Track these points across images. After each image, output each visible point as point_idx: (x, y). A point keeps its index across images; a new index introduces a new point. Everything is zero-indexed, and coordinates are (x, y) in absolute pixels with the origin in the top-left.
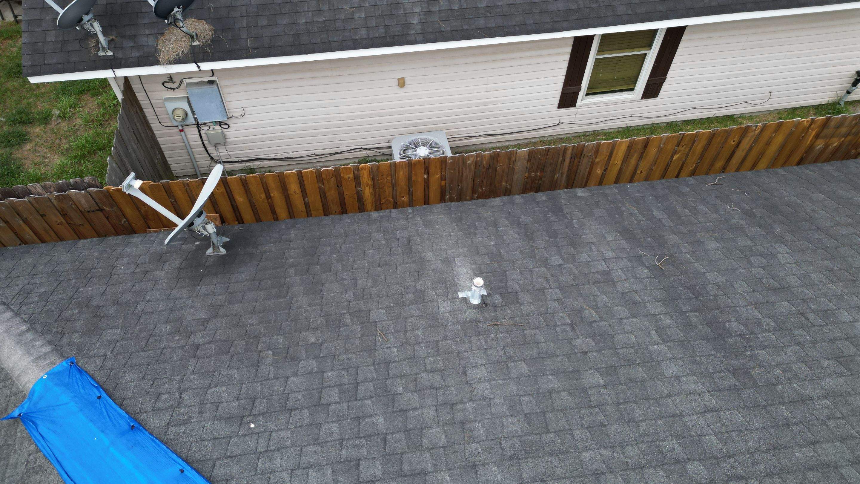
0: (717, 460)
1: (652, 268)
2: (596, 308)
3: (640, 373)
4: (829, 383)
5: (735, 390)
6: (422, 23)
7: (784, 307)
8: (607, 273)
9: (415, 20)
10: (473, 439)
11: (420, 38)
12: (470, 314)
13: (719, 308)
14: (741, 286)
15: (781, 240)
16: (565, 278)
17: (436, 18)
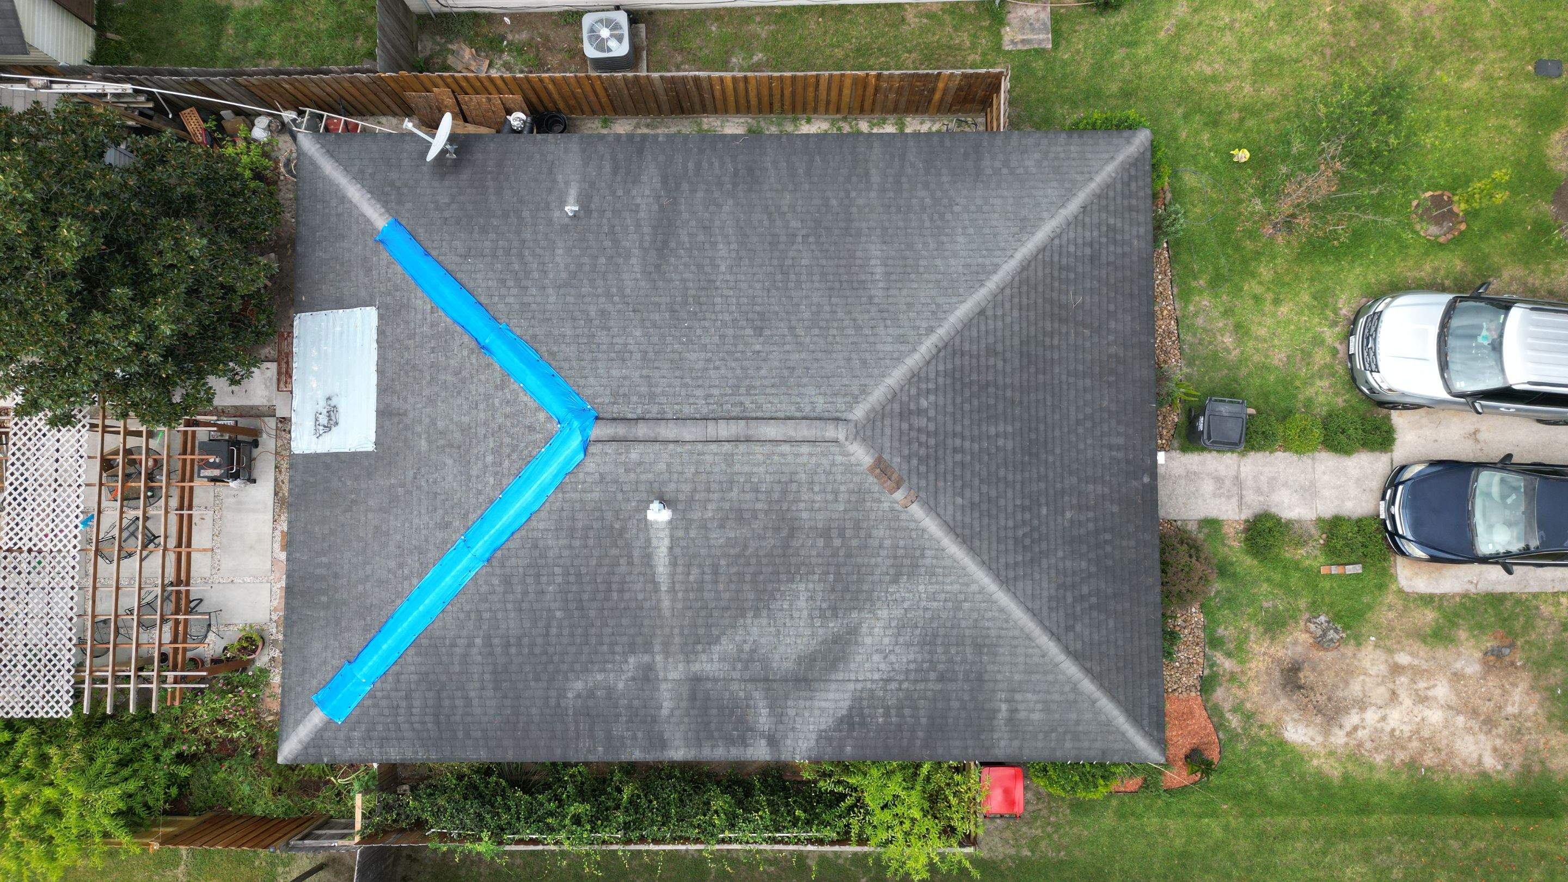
0: (626, 297)
1: (661, 206)
2: (622, 226)
3: (621, 261)
4: (686, 275)
5: (650, 273)
8: (638, 205)
10: (548, 278)
12: (566, 220)
13: (673, 234)
14: (693, 223)
15: (734, 197)
16: (619, 206)
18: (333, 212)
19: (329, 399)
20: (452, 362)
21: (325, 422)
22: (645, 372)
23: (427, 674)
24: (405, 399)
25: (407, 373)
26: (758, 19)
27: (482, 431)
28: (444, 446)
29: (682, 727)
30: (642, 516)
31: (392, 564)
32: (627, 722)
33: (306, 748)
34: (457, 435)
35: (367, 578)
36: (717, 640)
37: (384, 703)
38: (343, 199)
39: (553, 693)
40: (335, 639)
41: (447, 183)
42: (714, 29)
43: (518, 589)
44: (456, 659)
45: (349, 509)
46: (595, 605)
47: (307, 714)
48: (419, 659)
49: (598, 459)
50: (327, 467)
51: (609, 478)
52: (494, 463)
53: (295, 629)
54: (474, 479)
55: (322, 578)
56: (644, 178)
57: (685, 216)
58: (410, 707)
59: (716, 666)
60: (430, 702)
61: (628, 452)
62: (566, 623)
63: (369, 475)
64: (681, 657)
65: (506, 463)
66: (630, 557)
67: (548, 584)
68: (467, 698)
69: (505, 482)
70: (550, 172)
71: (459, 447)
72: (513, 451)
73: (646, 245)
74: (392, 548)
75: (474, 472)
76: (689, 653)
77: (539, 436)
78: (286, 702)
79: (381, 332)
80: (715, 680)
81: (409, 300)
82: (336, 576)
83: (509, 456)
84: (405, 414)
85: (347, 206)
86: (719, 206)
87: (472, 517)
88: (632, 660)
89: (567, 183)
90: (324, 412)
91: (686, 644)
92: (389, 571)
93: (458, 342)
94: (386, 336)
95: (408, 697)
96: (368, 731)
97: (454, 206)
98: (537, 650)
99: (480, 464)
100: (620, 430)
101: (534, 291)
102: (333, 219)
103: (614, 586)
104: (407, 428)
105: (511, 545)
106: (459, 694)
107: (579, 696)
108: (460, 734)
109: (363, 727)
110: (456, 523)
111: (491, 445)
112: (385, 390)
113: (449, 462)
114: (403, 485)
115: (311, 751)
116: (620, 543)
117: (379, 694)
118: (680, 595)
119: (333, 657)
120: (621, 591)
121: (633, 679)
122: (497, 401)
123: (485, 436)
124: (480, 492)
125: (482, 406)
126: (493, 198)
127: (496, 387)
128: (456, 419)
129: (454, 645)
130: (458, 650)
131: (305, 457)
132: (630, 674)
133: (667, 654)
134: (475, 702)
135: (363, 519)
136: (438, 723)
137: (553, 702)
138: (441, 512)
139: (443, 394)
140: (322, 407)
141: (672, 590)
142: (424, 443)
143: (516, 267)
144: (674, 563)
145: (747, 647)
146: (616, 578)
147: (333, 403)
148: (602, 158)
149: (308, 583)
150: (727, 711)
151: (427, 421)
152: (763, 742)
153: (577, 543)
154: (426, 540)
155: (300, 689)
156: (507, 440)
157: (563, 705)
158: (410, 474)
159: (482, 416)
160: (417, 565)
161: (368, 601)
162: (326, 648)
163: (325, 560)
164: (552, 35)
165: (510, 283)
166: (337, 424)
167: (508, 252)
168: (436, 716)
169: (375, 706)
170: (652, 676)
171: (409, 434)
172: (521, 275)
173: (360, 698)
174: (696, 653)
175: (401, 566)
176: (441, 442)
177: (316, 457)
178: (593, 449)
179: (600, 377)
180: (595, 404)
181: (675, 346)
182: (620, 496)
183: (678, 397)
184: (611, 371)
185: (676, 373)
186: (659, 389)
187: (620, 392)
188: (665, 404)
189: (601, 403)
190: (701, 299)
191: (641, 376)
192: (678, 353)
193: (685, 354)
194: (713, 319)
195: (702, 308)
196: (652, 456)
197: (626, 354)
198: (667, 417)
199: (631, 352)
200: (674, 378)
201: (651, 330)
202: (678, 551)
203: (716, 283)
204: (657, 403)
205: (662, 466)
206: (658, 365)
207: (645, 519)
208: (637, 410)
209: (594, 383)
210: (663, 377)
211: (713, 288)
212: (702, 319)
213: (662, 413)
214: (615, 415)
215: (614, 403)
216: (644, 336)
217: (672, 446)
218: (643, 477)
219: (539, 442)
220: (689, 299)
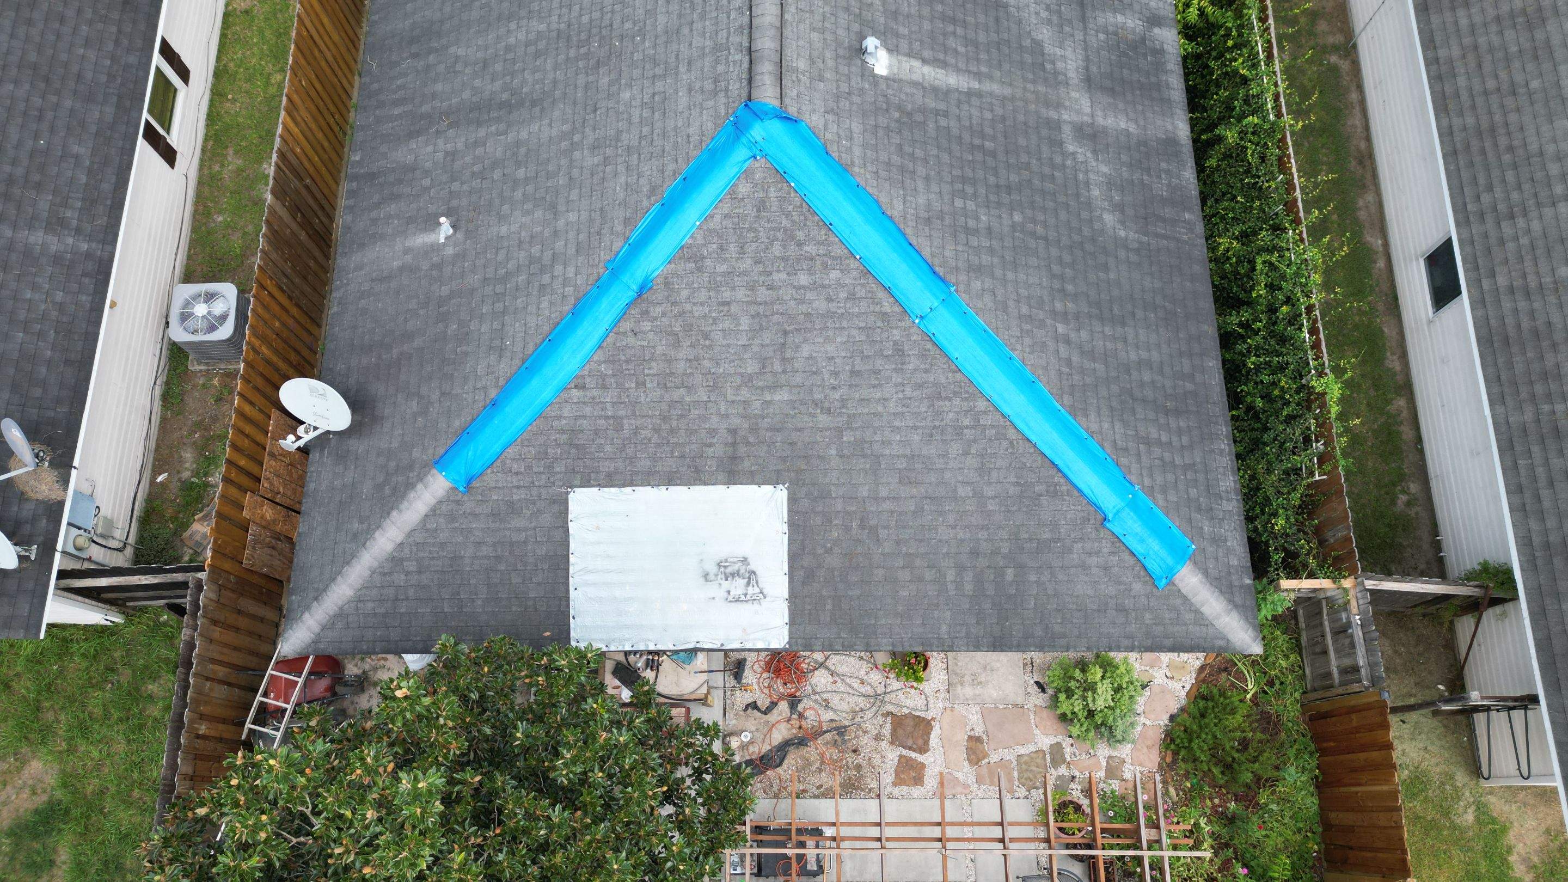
0: (574, 128)
1: (450, 126)
2: (473, 164)
3: (523, 150)
4: (549, 66)
5: (542, 110)
6: (90, 241)
7: (498, 67)
8: (447, 153)
9: (84, 246)
10: (542, 232)
11: (108, 248)
12: (460, 235)
13: (490, 100)
14: (477, 83)
15: (447, 47)
16: (445, 178)
17: (87, 227)
18: (414, 579)
19: (706, 576)
20: (660, 349)
21: (741, 582)
22: (683, 69)
23: (1112, 409)
24: (713, 432)
25: (672, 431)
26: (217, 168)
27: (763, 294)
28: (784, 360)
29: (1150, 115)
30: (881, 81)
31: (955, 448)
32: (1149, 175)
33: (1236, 606)
34: (767, 337)
35: (978, 495)
36: (1038, 44)
37: (1159, 479)
38: (395, 560)
39: (1122, 254)
40: (1070, 551)
41: (387, 412)
42: (220, 219)
43: (986, 259)
44: (1088, 364)
45: (874, 531)
46: (1002, 172)
47: (1185, 599)
48: (1093, 416)
49: (806, 108)
50: (810, 576)
51: (831, 104)
52: (811, 272)
53: (1057, 628)
54: (833, 306)
55: (979, 581)
56: (410, 159)
57: (466, 95)
58: (1159, 443)
59: (1069, 53)
60: (1151, 415)
61: (796, 70)
62: (1029, 212)
63: (824, 495)
64: (1062, 90)
65: (810, 249)
66: (937, 113)
67: (977, 219)
68: (1140, 363)
69: (838, 251)
70: (389, 278)
71: (785, 333)
72: (793, 238)
73: (502, 126)
74: (930, 450)
75: (821, 305)
76: (1056, 79)
77: (772, 193)
78: (1168, 642)
79: (611, 480)
80: (1087, 59)
81: (563, 432)
82: (975, 553)
83: (800, 244)
84: (733, 431)
85: (407, 551)
86: (457, 58)
87: (887, 307)
88: (1071, 148)
89: (407, 251)
90: (726, 585)
91: (1046, 80)
92: (966, 453)
93: (631, 340)
94: (616, 471)
95: (1148, 442)
96: (1199, 510)
97: (424, 390)
98: (1067, 258)
99: (810, 295)
100: (766, 69)
101: (560, 245)
102: (425, 579)
103: (977, 142)
104: (754, 430)
105: (926, 252)
106: (1135, 374)
107: (1123, 223)
108: (1189, 386)
109: (1196, 516)
110: (896, 334)
111: (783, 276)
112: (697, 471)
113: (806, 350)
114: (840, 431)
115: (1238, 599)
116: (919, 118)
117: (1147, 482)
118: (984, 69)
119: (1098, 553)
120: (983, 136)
121: (1095, 152)
122: (722, 268)
123: (770, 288)
124: (852, 297)
125: (727, 295)
126: (418, 342)
127: (700, 269)
128: (743, 341)
129: (1069, 362)
130: (1075, 359)
131: (793, 622)
132: (1089, 155)
133: (1059, 106)
134: (1144, 354)
135: (888, 505)
136: (1178, 413)
137: (1133, 258)
138: (879, 363)
139: (706, 363)
140: (717, 590)
141: (978, 76)
142: (781, 396)
143: (522, 278)
144: (944, 65)
145: (1044, 14)
146: (966, 137)
147: (712, 569)
148: (374, 221)
149: (987, 606)
150: (1124, 59)
151: (745, 393)
152: (1156, 31)
153: (921, 171)
154: (920, 386)
155: (1148, 616)
156: (777, 250)
157: (1136, 245)
158: (823, 420)
159: (741, 294)
160: (957, 402)
161: (1012, 490)
162: (1084, 567)
163: (951, 575)
164: (194, 418)
165: (546, 279)
166: (745, 560)
167: (498, 297)
168: (1167, 412)
169: (1164, 491)
170: (1088, 131)
171: (765, 423)
172: (534, 268)
173: (1156, 509)
174: (1056, 73)
175: (959, 430)
176: (778, 367)
177: (795, 599)
178: (792, 110)
179: (688, 118)
180: (727, 113)
181: (647, 44)
182: (856, 99)
183: (717, 18)
184: (680, 108)
185: (686, 30)
186: (708, 43)
187: (711, 87)
188: (729, 28)
189: (727, 105)
190: (583, 36)
191: (689, 70)
192: (656, 37)
193: (659, 29)
194: (613, 12)
195: (594, 31)
196: (801, 43)
197: (657, 98)
198: (746, 20)
199: (654, 94)
200: (691, 30)
201: (623, 81)
202: (927, 54)
203: (563, 26)
204: (728, 38)
205: (815, 36)
206: (673, 55)
207: (886, 78)
208: (738, 57)
209: (698, 124)
210: (690, 45)
211: (569, 26)
212: (611, 25)
213: (741, 27)
214: (745, 83)
215: (727, 90)
216: (631, 86)
217: (788, 17)
218: (830, 63)
219: (781, 189)
220: (582, 51)
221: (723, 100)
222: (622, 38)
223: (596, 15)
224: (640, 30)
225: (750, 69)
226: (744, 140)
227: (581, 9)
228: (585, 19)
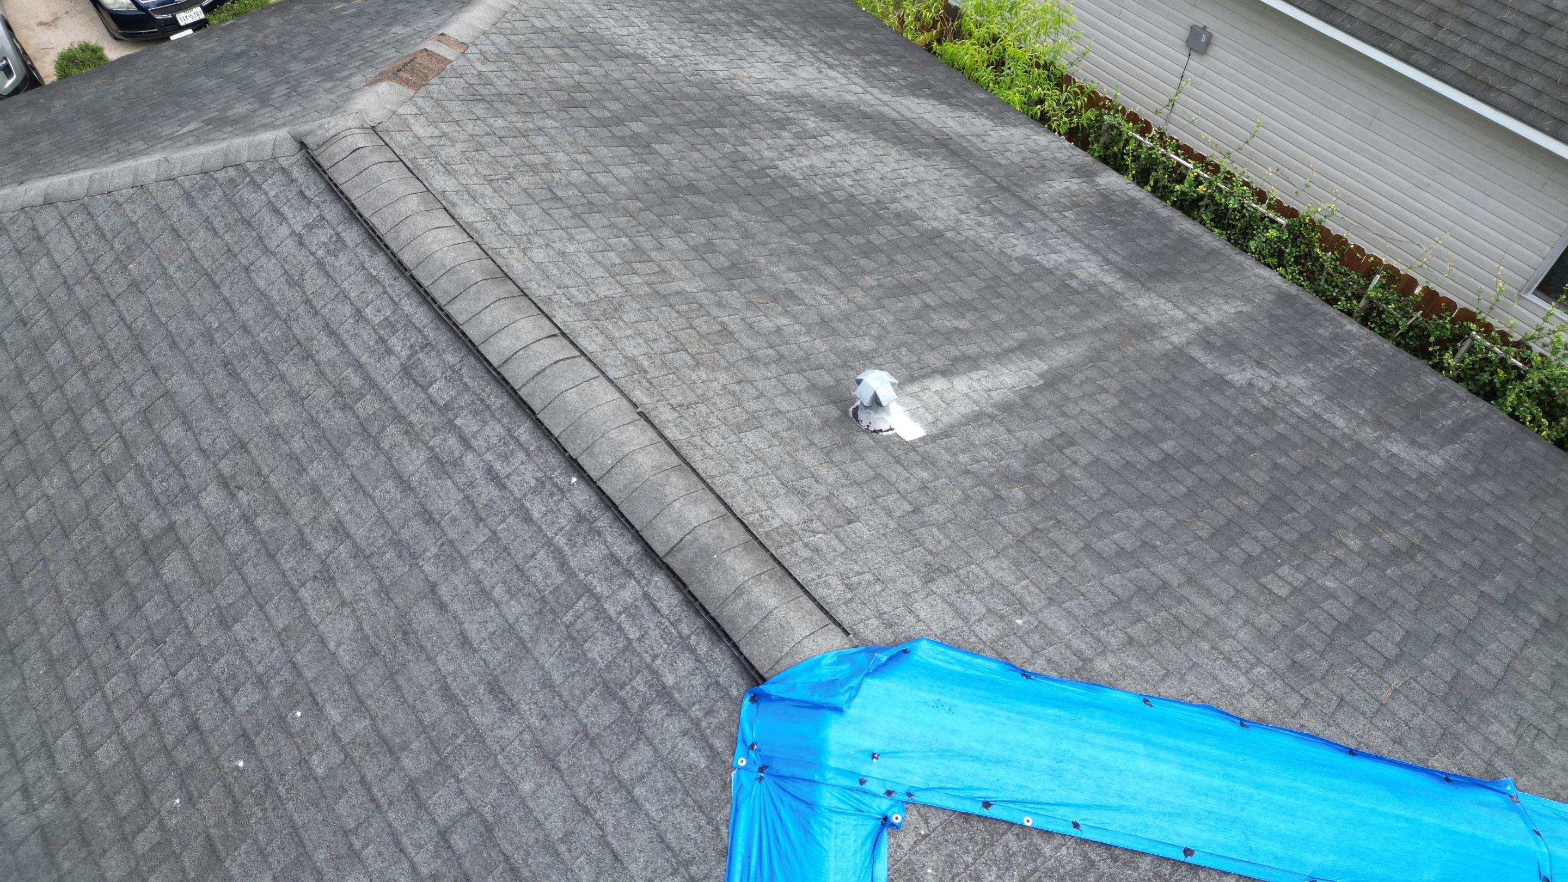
22: (486, 716)
30: (929, 450)
32: (1334, 355)
49: (888, 602)
51: (916, 556)
59: (1069, 253)
62: (1346, 520)
64: (1125, 306)
66: (1055, 446)
80: (1094, 250)
88: (1239, 379)
91: (1095, 303)
103: (1152, 453)
116: (1047, 473)
118: (1019, 335)
133: (1149, 329)
141: (1025, 349)
146: (1133, 456)
150: (1121, 229)
152: (1100, 181)
170: (1217, 341)
178: (877, 631)
179: (603, 842)
180: (714, 754)
181: (334, 714)
182: (935, 512)
183: (494, 537)
184: (554, 825)
185: (426, 616)
186: (513, 609)
187: (607, 714)
188: (549, 543)
189: (696, 732)
190: (125, 802)
191: (509, 708)
192: (350, 680)
193: (345, 656)
194: (180, 692)
195: (149, 770)
196: (744, 469)
197: (460, 843)
198: (581, 497)
199: (443, 835)
200: (442, 607)
201: (320, 856)
202: (933, 359)
203: (46, 811)
204: (563, 565)
205: (751, 438)
206: (432, 695)
207: (930, 439)
208: (629, 593)
209: (642, 839)
210: (465, 641)
211: (67, 800)
212: (195, 726)
213: (580, 518)
214: (703, 645)
215: (664, 693)
216: (354, 855)
217: (672, 433)
218: (829, 474)
219: (1009, 855)
220: (142, 843)
221: (674, 726)
222: (246, 741)
223: (133, 728)
224: (289, 690)
225: (693, 602)
226: (828, 798)
227: (81, 736)
228: (107, 755)
